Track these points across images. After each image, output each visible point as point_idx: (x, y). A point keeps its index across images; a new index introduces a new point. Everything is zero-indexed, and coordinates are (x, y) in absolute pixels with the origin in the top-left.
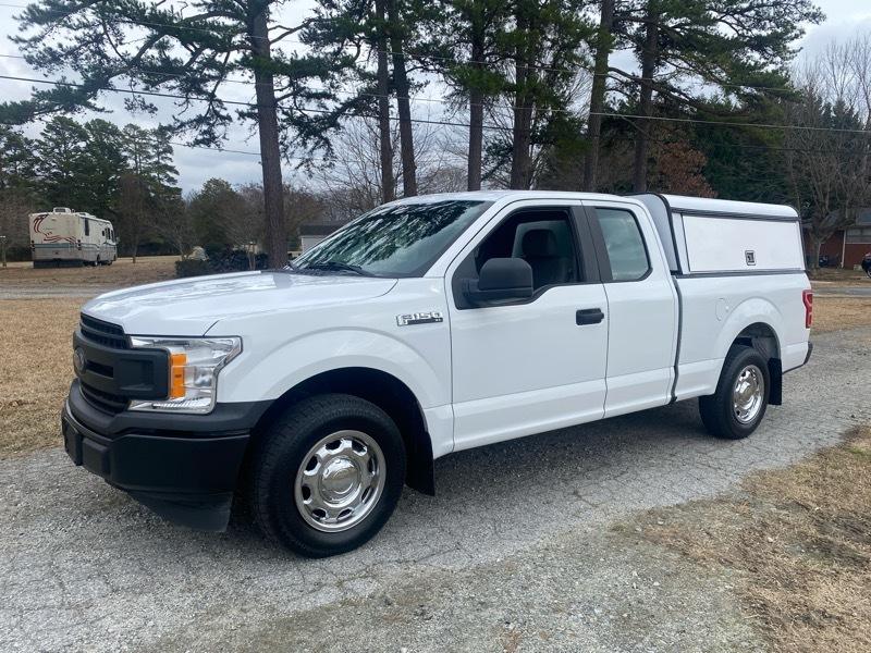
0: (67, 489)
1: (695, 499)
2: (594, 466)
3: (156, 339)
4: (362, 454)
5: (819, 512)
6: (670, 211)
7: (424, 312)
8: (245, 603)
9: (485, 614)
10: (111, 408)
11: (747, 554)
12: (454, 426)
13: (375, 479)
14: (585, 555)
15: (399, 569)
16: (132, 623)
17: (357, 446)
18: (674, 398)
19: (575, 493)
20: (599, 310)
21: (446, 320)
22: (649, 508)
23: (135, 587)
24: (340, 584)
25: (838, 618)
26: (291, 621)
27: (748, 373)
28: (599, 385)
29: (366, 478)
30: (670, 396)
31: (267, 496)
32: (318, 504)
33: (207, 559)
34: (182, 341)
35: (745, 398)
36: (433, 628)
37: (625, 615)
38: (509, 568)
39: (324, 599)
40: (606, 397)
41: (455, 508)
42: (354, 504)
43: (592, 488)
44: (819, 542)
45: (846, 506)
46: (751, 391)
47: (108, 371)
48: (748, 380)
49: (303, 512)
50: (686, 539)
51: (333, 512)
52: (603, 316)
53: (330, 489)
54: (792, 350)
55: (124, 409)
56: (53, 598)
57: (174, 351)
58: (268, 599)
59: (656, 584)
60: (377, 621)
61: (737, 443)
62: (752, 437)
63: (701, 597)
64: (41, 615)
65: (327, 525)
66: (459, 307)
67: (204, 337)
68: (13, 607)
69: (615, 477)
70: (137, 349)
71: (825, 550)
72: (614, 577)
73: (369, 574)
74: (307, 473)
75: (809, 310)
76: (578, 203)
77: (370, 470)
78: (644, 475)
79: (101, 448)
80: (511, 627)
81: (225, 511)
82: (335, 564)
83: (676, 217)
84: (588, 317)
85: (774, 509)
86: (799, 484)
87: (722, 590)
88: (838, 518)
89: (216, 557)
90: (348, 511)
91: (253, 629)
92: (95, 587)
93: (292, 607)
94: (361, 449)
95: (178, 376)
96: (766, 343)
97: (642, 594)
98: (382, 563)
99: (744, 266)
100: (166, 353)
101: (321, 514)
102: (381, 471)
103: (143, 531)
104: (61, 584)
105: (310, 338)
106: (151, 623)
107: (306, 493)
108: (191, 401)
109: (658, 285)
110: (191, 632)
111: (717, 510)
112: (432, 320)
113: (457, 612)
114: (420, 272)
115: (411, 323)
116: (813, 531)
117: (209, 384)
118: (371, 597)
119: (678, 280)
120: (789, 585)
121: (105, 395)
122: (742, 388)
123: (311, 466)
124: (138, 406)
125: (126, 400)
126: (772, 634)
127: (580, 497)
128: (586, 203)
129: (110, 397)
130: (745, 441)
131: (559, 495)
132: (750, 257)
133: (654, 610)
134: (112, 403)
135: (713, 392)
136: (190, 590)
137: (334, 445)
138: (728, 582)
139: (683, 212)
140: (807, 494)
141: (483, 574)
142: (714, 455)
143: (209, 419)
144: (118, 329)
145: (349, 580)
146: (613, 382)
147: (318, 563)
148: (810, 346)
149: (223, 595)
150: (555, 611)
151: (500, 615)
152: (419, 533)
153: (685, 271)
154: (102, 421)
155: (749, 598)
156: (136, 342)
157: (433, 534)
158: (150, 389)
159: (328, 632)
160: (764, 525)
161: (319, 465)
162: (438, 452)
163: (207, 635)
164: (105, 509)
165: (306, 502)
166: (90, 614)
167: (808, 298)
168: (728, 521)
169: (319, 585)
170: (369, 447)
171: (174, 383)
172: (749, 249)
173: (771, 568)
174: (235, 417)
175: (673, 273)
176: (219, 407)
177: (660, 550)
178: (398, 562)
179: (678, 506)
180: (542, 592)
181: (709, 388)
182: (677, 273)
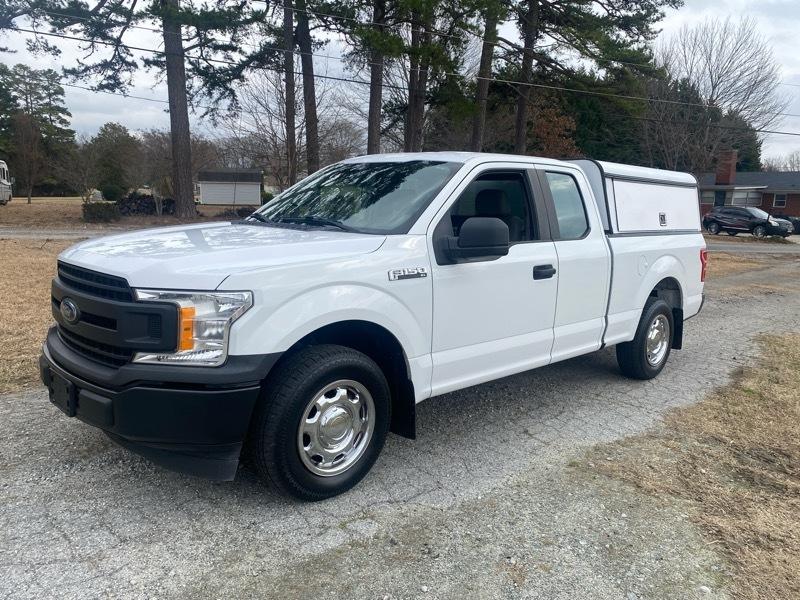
0: (37, 436)
1: (629, 435)
2: (534, 406)
3: (161, 292)
4: (355, 401)
5: (734, 445)
6: (604, 176)
7: (410, 269)
8: (257, 549)
9: (486, 549)
10: (109, 360)
11: (688, 484)
12: (433, 374)
13: (365, 425)
14: (553, 491)
15: (392, 510)
16: (152, 573)
17: (351, 395)
18: (603, 345)
19: (526, 432)
20: (550, 266)
21: (429, 275)
22: (593, 444)
23: (143, 536)
24: (343, 526)
25: (781, 541)
26: (308, 564)
27: (658, 321)
28: (547, 335)
29: (358, 424)
30: (600, 344)
31: (273, 444)
32: (317, 450)
33: (205, 505)
34: (185, 294)
35: (655, 344)
36: (444, 565)
37: (608, 546)
38: (491, 505)
39: (333, 540)
40: (553, 345)
42: (347, 449)
43: (539, 427)
44: (742, 472)
45: (753, 439)
46: (660, 338)
47: (110, 323)
48: (657, 328)
49: (306, 459)
50: (635, 473)
51: (330, 457)
52: (554, 272)
53: (327, 436)
54: (691, 302)
55: (130, 362)
56: (62, 551)
57: (183, 304)
58: (279, 543)
59: (624, 515)
60: (390, 561)
61: (648, 384)
62: (659, 377)
63: (665, 527)
64: (55, 569)
65: (324, 470)
66: (439, 264)
67: (216, 291)
68: (21, 563)
69: (556, 417)
70: (142, 302)
71: (750, 479)
72: (582, 511)
73: (367, 515)
74: (308, 421)
75: (704, 265)
76: (531, 166)
77: (361, 417)
78: (580, 413)
79: (105, 401)
80: (513, 561)
81: (234, 460)
82: (331, 506)
83: (608, 181)
84: (542, 272)
85: (696, 443)
86: (710, 420)
87: (679, 519)
88: (751, 449)
89: (216, 504)
90: (342, 455)
91: (275, 574)
92: (101, 538)
93: (305, 551)
94: (353, 398)
95: (186, 329)
96: (670, 294)
97: (615, 525)
98: (375, 503)
99: (658, 227)
100: (176, 306)
101: (317, 459)
102: (371, 417)
103: (132, 479)
104: (65, 536)
105: (316, 291)
106: (172, 573)
107: (307, 440)
108: (197, 355)
109: (595, 242)
110: (215, 581)
111: (650, 444)
112: (418, 275)
113: (460, 549)
114: (404, 229)
115: (400, 278)
116: (734, 462)
117: (219, 336)
118: (376, 537)
119: (611, 239)
120: (732, 512)
121: (102, 346)
122: (653, 335)
123: (311, 415)
124: (144, 358)
125: (131, 352)
126: (734, 559)
127: (530, 435)
128: (538, 167)
129: (109, 348)
130: (654, 381)
131: (512, 434)
132: (663, 218)
133: (629, 540)
134: (112, 355)
135: (632, 339)
136: (199, 538)
137: (331, 394)
138: (683, 511)
139: (614, 177)
140: (713, 427)
141: (470, 511)
142: (634, 393)
143: (221, 371)
144: (122, 282)
145: (350, 522)
146: (560, 332)
147: (316, 506)
148: (703, 297)
149: (234, 540)
150: (547, 544)
151: (499, 550)
152: (400, 473)
153: (615, 231)
154: (104, 373)
155: (705, 526)
156: (142, 295)
157: (413, 474)
158: (155, 343)
159: (348, 574)
160: (694, 458)
161: (318, 414)
162: (419, 398)
163: (231, 582)
164: (85, 457)
165: (307, 449)
166: (106, 566)
167: (704, 255)
168: (662, 454)
169: (324, 528)
170: (360, 394)
171: (183, 336)
172: (663, 211)
173: (712, 497)
174: (248, 369)
175: (606, 232)
176: (231, 360)
177: (616, 484)
178: (390, 502)
179: (618, 442)
180: (528, 527)
181: (628, 335)
182: (609, 232)
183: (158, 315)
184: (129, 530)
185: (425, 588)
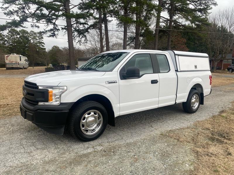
0: (22, 125)
1: (181, 127)
2: (156, 120)
3: (45, 87)
4: (96, 115)
5: (212, 131)
6: (175, 55)
7: (112, 80)
8: (70, 152)
9: (129, 154)
10: (33, 104)
11: (194, 140)
12: (120, 109)
13: (100, 121)
14: (154, 141)
15: (107, 144)
16: (42, 156)
18: (176, 103)
19: (151, 126)
20: (157, 80)
21: (118, 82)
22: (170, 130)
23: (42, 148)
24: (93, 147)
25: (215, 155)
26: (82, 155)
27: (195, 97)
28: (157, 99)
29: (98, 121)
30: (175, 102)
32: (86, 129)
33: (59, 142)
34: (52, 87)
35: (194, 103)
36: (116, 157)
37: (163, 154)
38: (135, 144)
39: (89, 151)
40: (158, 102)
41: (121, 130)
42: (95, 128)
43: (156, 125)
44: (212, 137)
45: (219, 129)
46: (196, 101)
47: (33, 95)
48: (195, 98)
49: (83, 131)
50: (179, 137)
51: (90, 130)
52: (158, 82)
53: (89, 124)
54: (206, 91)
55: (37, 104)
56: (22, 151)
57: (50, 90)
58: (76, 151)
59: (171, 147)
60: (103, 156)
61: (193, 114)
62: (196, 113)
63: (182, 150)
64: (20, 155)
65: (89, 133)
66: (121, 79)
67: (57, 86)
68: (12, 153)
69: (161, 122)
71: (212, 139)
72: (161, 146)
73: (100, 145)
74: (83, 121)
75: (211, 80)
77: (99, 119)
78: (169, 122)
79: (31, 114)
80: (135, 157)
81: (63, 130)
82: (92, 143)
83: (177, 56)
84: (154, 82)
85: (201, 130)
86: (207, 124)
87: (187, 148)
88: (217, 132)
89: (62, 141)
90: (94, 130)
91: (73, 157)
92: (32, 148)
93: (82, 152)
94: (96, 114)
95: (50, 96)
96: (200, 89)
97: (167, 149)
98: (103, 142)
99: (194, 69)
100: (48, 90)
101: (87, 131)
102: (101, 119)
103: (43, 135)
104: (24, 148)
106: (47, 156)
107: (83, 126)
108: (54, 102)
109: (172, 73)
110: (57, 158)
111: (187, 130)
112: (114, 82)
113: (122, 153)
114: (111, 70)
115: (109, 83)
116: (210, 135)
117: (59, 98)
118: (101, 150)
119: (177, 73)
120: (204, 147)
121: (32, 101)
122: (193, 100)
124: (41, 103)
125: (38, 102)
126: (199, 158)
127: (152, 127)
129: (33, 101)
130: (195, 114)
131: (147, 127)
132: (196, 67)
133: (170, 153)
134: (34, 103)
136: (56, 149)
137: (89, 114)
138: (189, 147)
139: (179, 55)
140: (209, 126)
141: (128, 145)
142: (187, 117)
143: (58, 107)
144: (35, 84)
145: (95, 146)
146: (160, 98)
147: (87, 142)
148: (211, 90)
149: (64, 150)
150: (147, 153)
151: (133, 154)
152: (112, 135)
153: (179, 70)
154: (31, 108)
155: (194, 150)
156: (40, 88)
157: (116, 136)
158: (43, 99)
159: (91, 158)
160: (198, 134)
161: (86, 119)
162: (116, 116)
163: (61, 159)
164: (33, 130)
165: (83, 128)
166: (32, 154)
167: (211, 77)
168: (190, 132)
169: (88, 148)
170: (98, 113)
171: (50, 98)
172: (196, 65)
173: (199, 143)
174: (65, 106)
175: (176, 71)
176: (61, 104)
177: (172, 139)
178: (108, 142)
179: (177, 129)
180: (143, 149)
181: (185, 100)
182: (177, 71)
183: (43, 92)
184: (39, 147)
185: (110, 162)
